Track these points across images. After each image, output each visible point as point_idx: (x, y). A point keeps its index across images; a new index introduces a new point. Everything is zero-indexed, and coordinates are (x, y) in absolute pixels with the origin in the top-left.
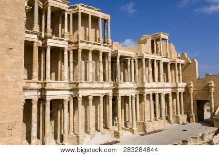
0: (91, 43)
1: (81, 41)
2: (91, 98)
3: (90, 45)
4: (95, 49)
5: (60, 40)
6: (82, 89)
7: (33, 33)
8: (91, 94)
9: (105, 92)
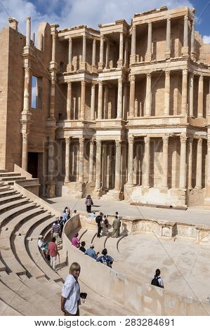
0: (149, 63)
1: (133, 65)
2: (146, 140)
3: (147, 67)
4: (155, 70)
5: (111, 71)
6: (133, 127)
7: (80, 73)
8: (148, 133)
9: (171, 131)
